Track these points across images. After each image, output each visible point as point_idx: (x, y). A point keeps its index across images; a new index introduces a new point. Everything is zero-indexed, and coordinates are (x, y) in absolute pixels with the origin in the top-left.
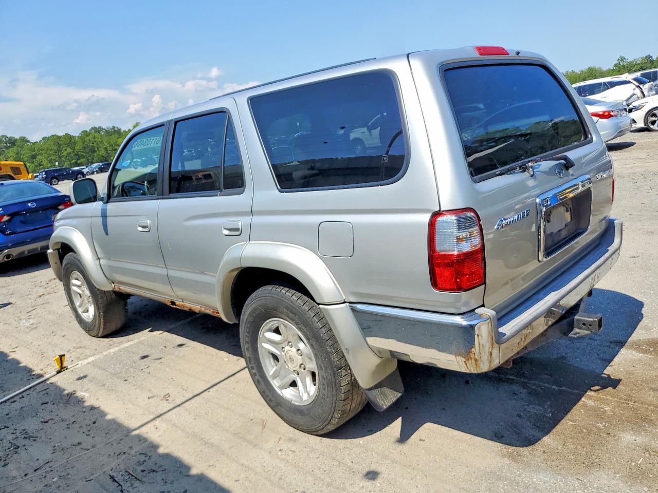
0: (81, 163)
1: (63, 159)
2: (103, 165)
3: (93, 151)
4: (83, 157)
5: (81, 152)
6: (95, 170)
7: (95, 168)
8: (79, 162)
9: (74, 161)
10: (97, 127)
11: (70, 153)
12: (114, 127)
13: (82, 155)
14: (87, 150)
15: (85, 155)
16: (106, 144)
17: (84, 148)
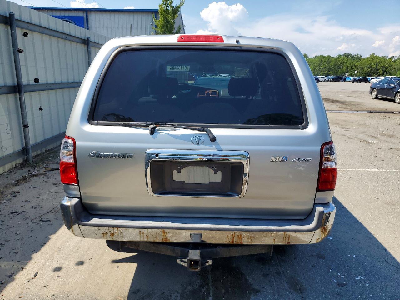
0: (330, 74)
1: (321, 70)
2: (336, 77)
3: (339, 68)
4: (332, 70)
5: (332, 67)
6: (330, 79)
7: (331, 78)
8: (329, 73)
9: (326, 72)
10: (348, 53)
11: (326, 67)
12: (358, 55)
13: (332, 69)
14: (336, 67)
15: (333, 69)
16: (348, 64)
17: (335, 65)
